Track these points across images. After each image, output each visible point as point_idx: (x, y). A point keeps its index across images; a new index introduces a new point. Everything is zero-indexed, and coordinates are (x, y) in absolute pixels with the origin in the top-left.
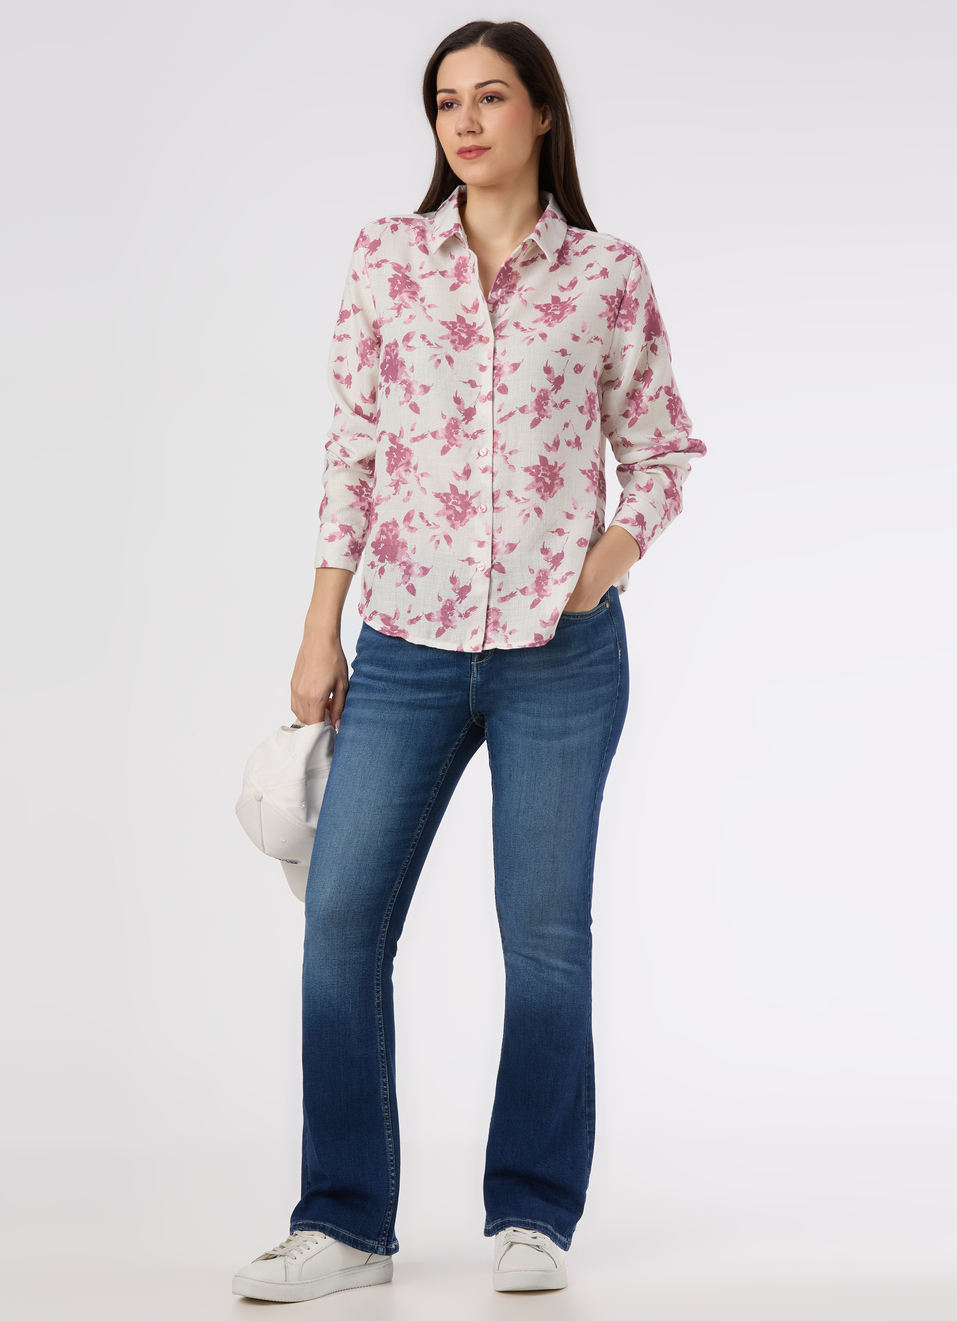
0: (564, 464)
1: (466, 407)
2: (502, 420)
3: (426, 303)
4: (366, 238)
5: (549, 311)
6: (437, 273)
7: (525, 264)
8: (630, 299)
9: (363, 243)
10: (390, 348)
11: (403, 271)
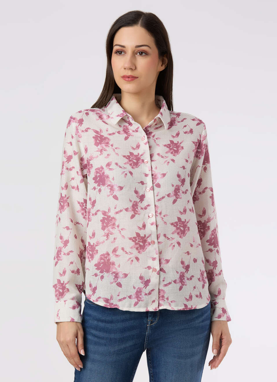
0: (189, 220)
1: (140, 195)
2: (159, 200)
3: (114, 147)
4: (74, 119)
5: (171, 148)
6: (116, 133)
7: (157, 128)
8: (202, 144)
9: (74, 121)
10: (99, 170)
11: (99, 133)
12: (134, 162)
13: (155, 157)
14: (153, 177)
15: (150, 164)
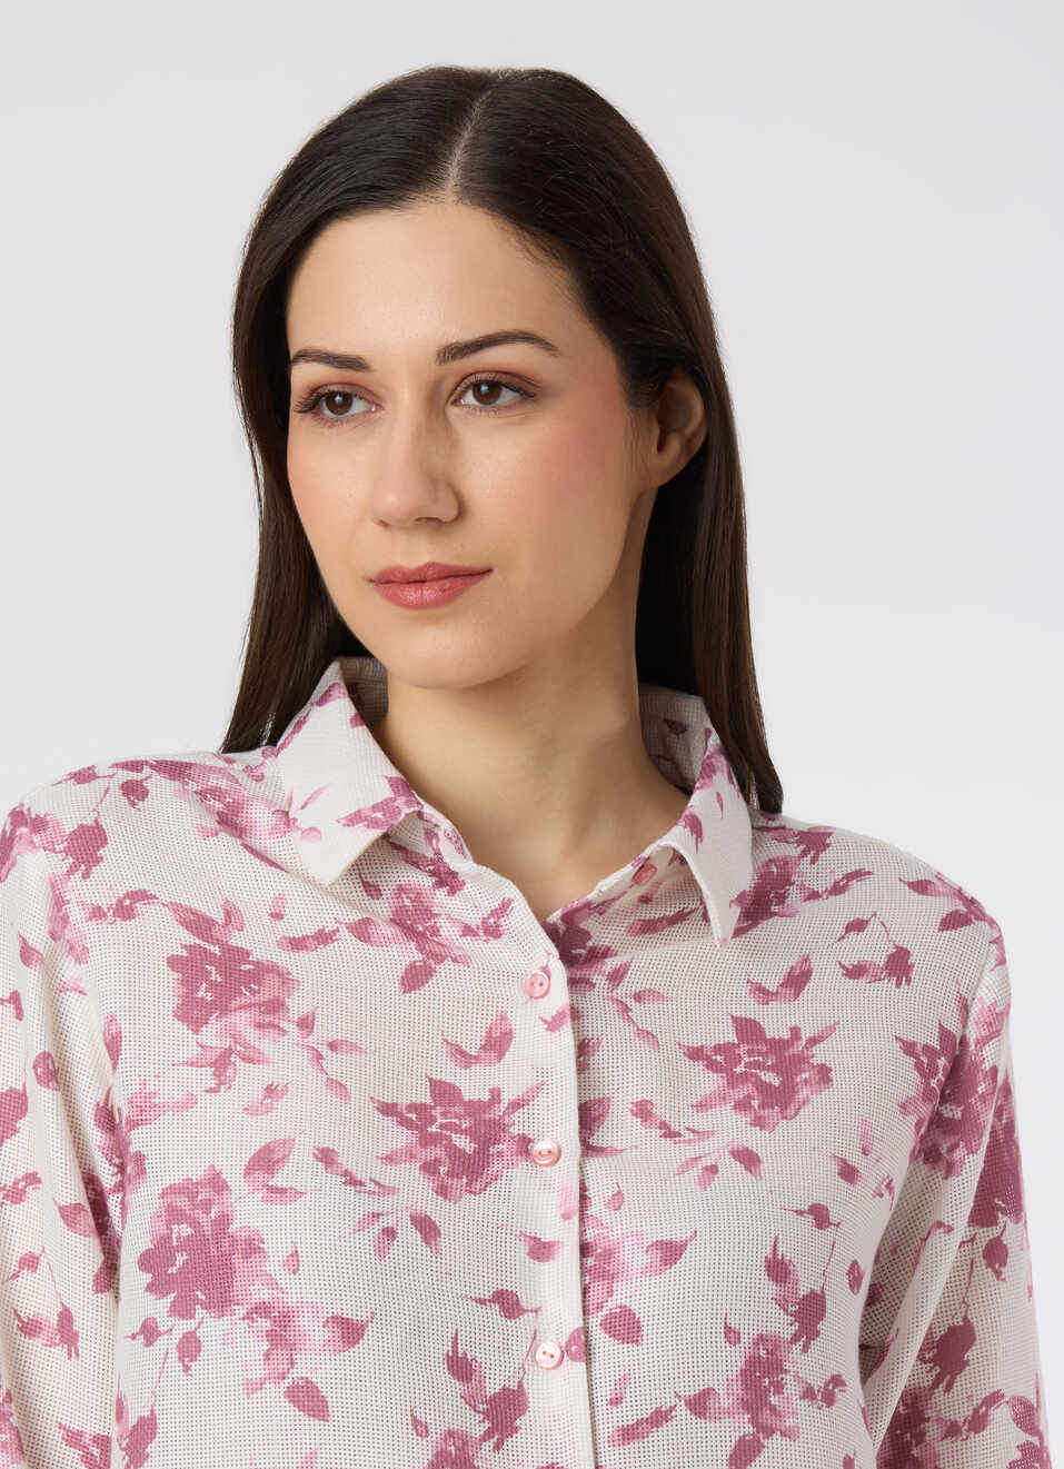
1: (492, 1388)
2: (628, 1434)
3: (320, 1036)
4: (39, 824)
5: (739, 1069)
6: (344, 934)
7: (649, 927)
8: (976, 1066)
9: (36, 839)
10: (192, 1196)
11: (218, 932)
12: (455, 1154)
13: (620, 1128)
14: (590, 1261)
15: (576, 1169)
